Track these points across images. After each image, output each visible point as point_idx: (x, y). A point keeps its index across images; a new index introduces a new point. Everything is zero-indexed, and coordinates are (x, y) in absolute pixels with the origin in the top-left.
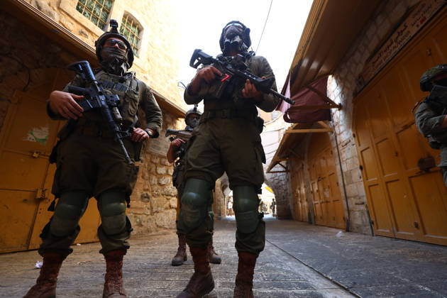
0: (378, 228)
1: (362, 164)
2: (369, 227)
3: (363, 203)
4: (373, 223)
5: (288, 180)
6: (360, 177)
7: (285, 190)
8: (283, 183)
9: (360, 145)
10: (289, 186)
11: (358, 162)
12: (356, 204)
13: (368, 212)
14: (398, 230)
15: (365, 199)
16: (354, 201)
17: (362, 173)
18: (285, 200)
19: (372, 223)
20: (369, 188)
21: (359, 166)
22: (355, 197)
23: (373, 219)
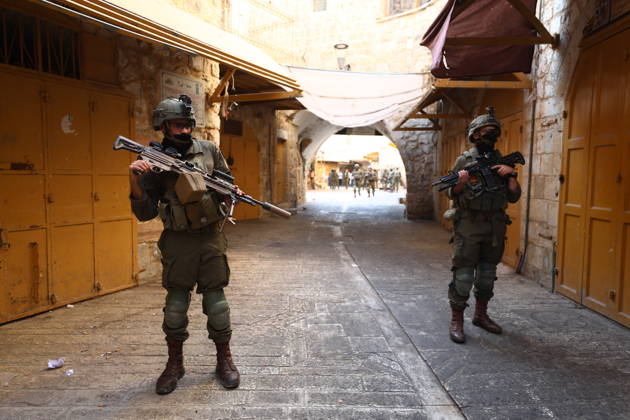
0: (562, 283)
1: (564, 173)
2: (550, 277)
3: (551, 238)
4: (557, 274)
5: (436, 145)
6: (557, 195)
7: (429, 164)
8: (426, 148)
9: (570, 137)
10: (435, 157)
11: (559, 167)
12: (540, 235)
13: (555, 254)
14: (588, 295)
15: (554, 233)
16: (540, 229)
17: (561, 189)
18: (425, 183)
19: (555, 273)
20: (565, 217)
21: (558, 174)
22: (541, 223)
23: (558, 268)
